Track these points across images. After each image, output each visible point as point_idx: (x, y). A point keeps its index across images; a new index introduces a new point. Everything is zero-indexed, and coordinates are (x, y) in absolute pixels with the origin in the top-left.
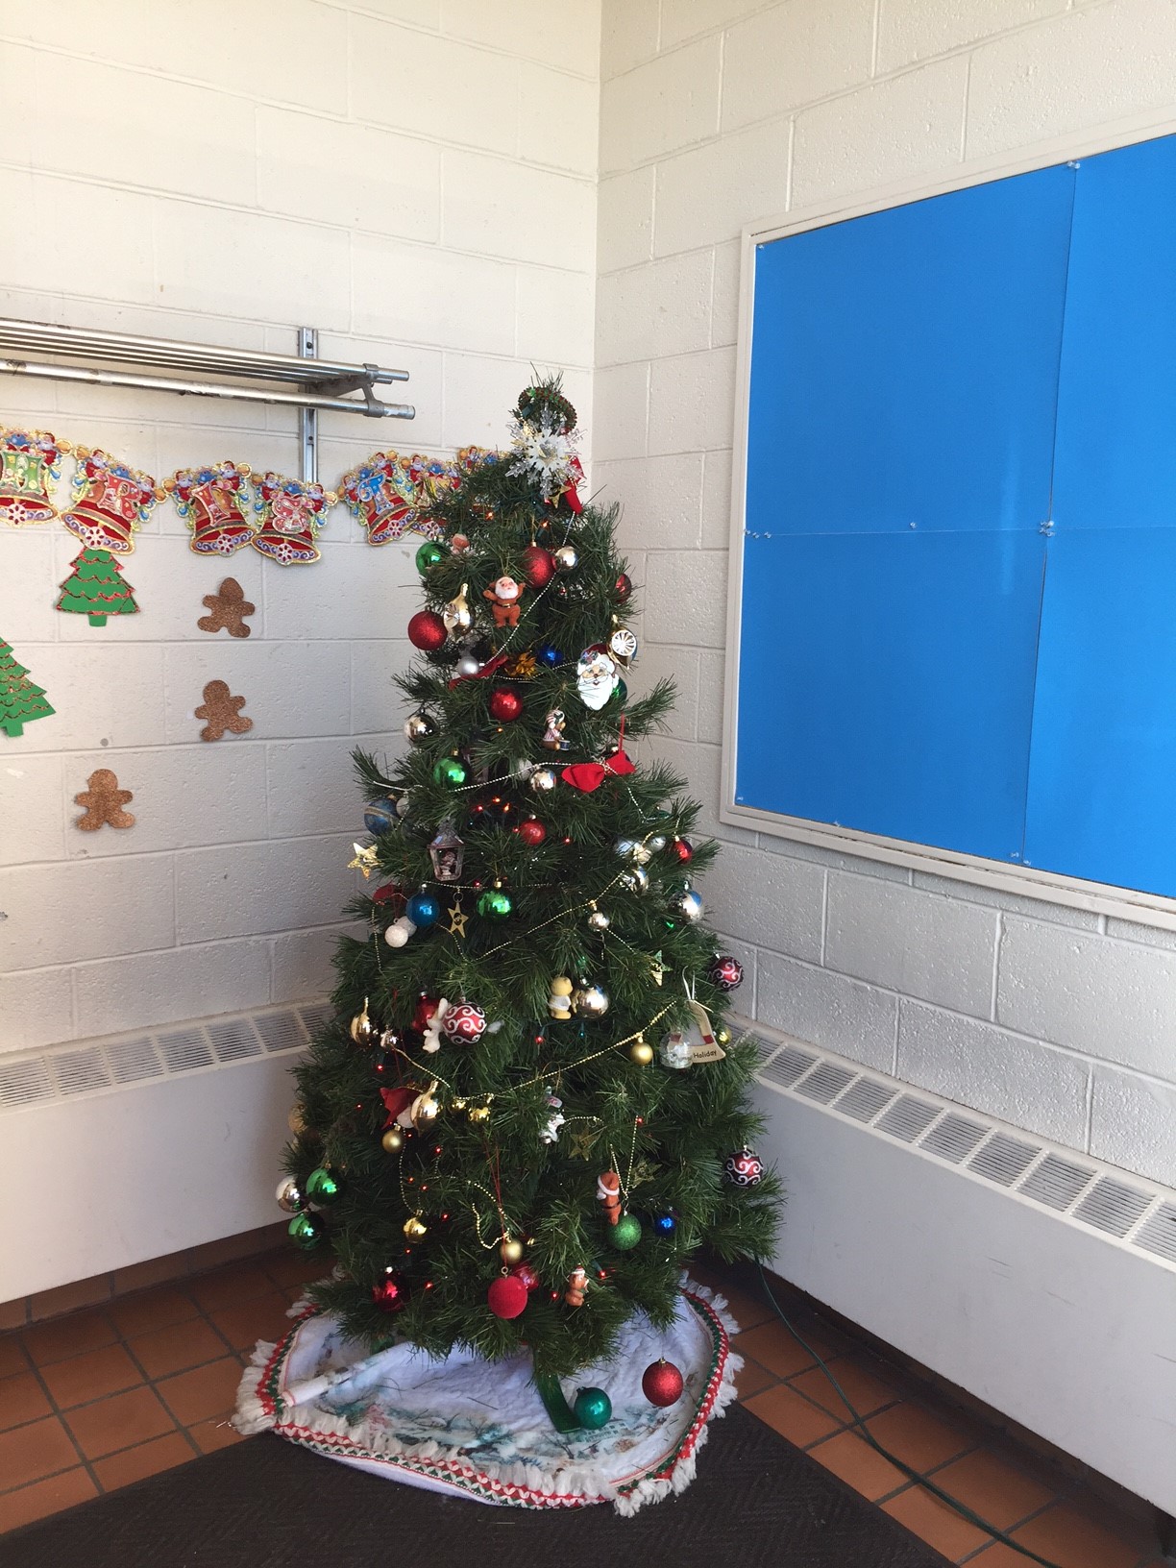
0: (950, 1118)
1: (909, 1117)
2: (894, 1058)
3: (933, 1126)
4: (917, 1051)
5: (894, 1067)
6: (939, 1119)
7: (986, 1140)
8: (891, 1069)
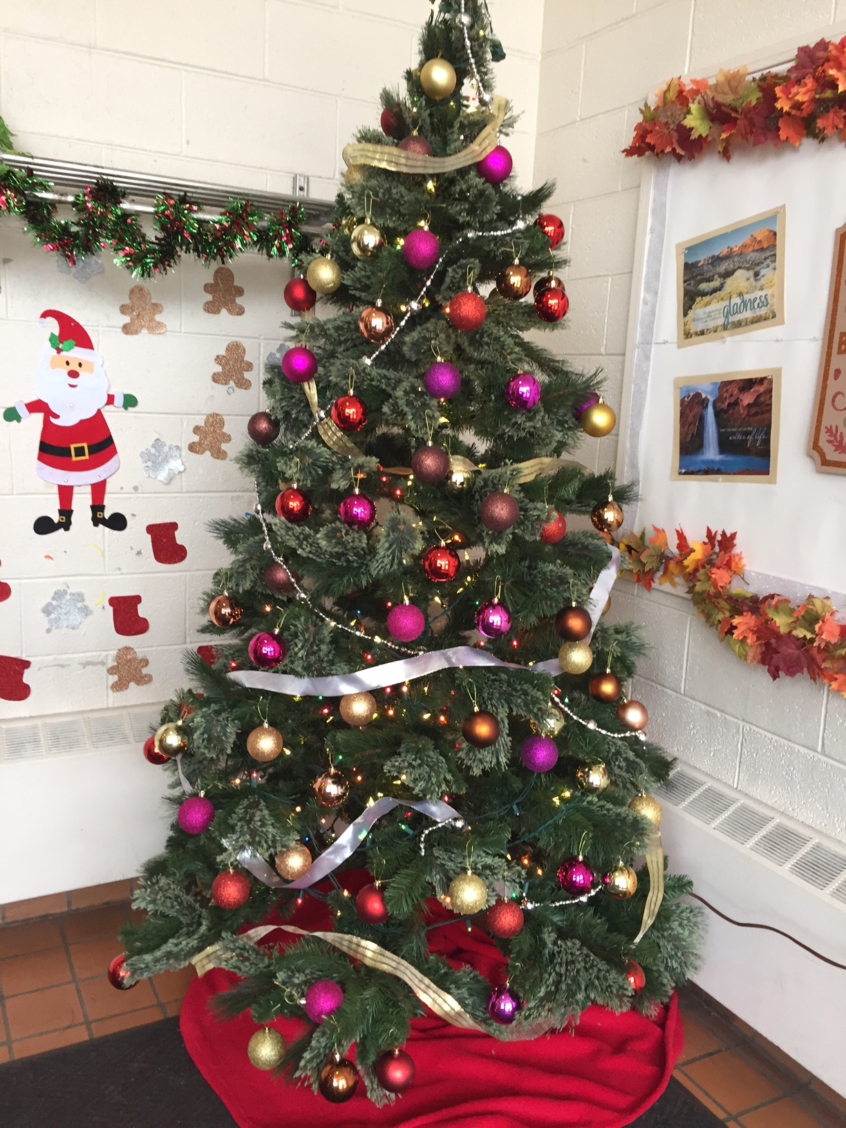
0: (779, 826)
1: (745, 823)
2: (737, 773)
3: (763, 832)
4: (755, 770)
5: (736, 781)
6: (769, 827)
7: (807, 848)
8: (733, 782)
